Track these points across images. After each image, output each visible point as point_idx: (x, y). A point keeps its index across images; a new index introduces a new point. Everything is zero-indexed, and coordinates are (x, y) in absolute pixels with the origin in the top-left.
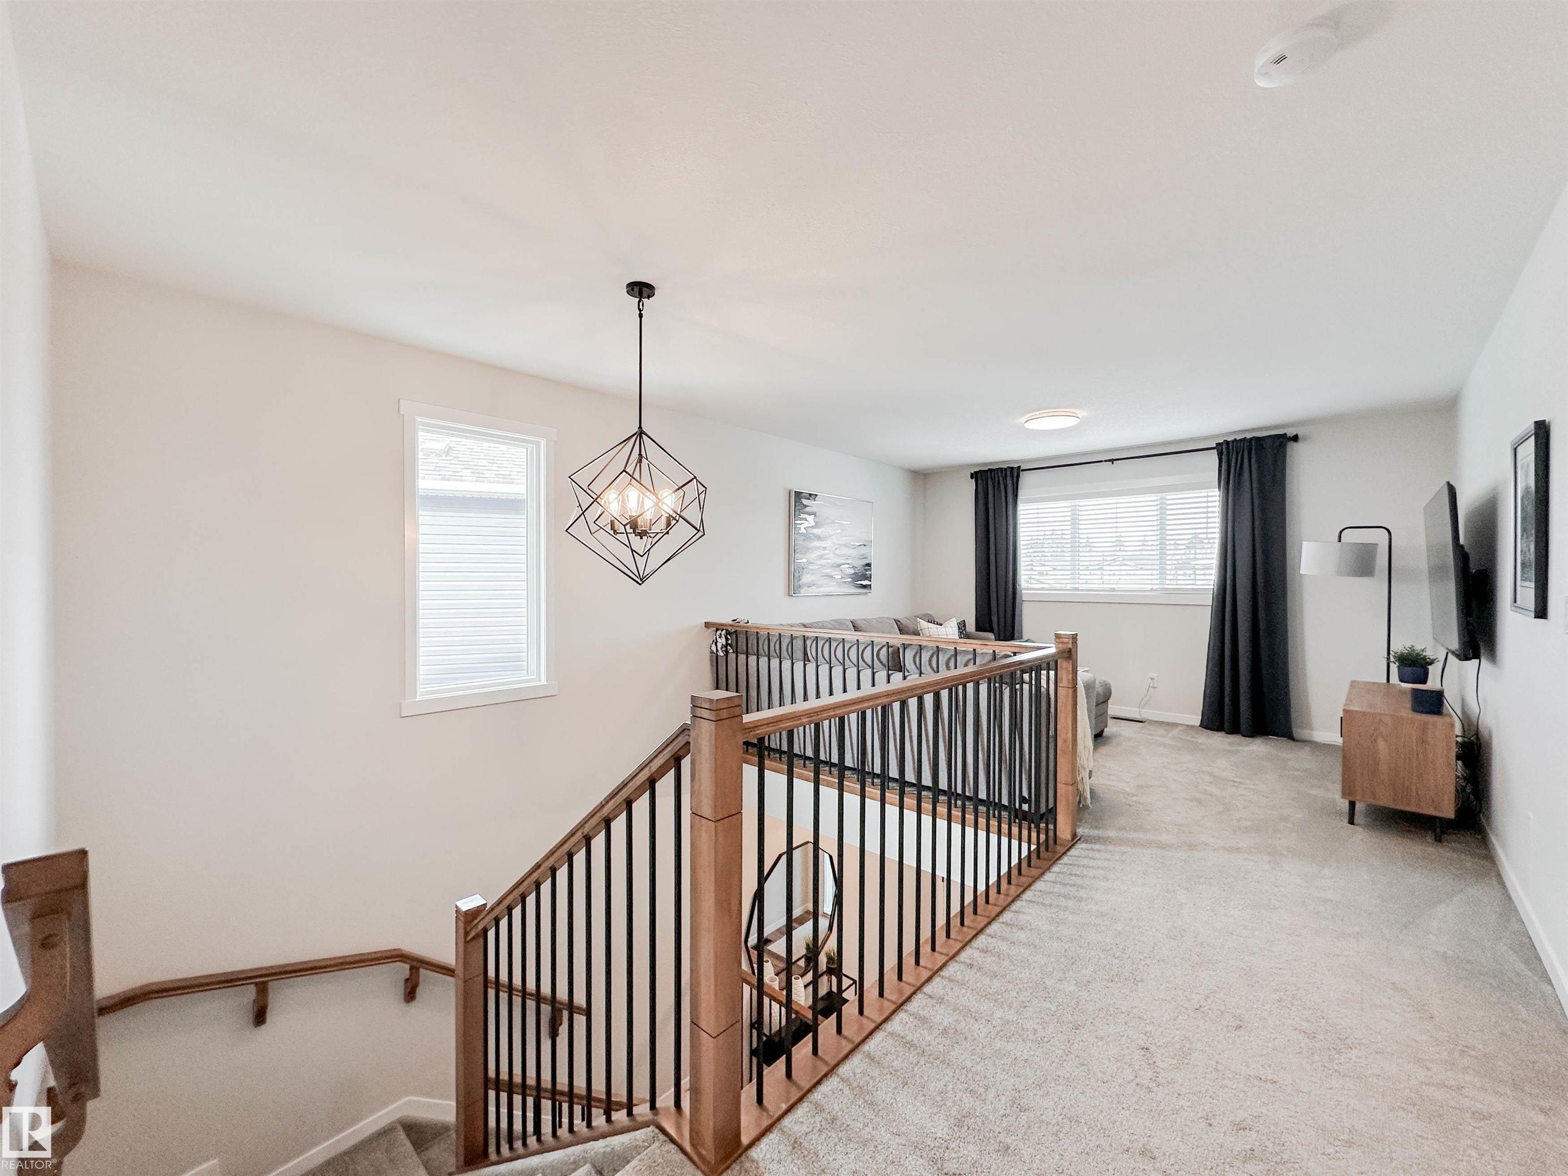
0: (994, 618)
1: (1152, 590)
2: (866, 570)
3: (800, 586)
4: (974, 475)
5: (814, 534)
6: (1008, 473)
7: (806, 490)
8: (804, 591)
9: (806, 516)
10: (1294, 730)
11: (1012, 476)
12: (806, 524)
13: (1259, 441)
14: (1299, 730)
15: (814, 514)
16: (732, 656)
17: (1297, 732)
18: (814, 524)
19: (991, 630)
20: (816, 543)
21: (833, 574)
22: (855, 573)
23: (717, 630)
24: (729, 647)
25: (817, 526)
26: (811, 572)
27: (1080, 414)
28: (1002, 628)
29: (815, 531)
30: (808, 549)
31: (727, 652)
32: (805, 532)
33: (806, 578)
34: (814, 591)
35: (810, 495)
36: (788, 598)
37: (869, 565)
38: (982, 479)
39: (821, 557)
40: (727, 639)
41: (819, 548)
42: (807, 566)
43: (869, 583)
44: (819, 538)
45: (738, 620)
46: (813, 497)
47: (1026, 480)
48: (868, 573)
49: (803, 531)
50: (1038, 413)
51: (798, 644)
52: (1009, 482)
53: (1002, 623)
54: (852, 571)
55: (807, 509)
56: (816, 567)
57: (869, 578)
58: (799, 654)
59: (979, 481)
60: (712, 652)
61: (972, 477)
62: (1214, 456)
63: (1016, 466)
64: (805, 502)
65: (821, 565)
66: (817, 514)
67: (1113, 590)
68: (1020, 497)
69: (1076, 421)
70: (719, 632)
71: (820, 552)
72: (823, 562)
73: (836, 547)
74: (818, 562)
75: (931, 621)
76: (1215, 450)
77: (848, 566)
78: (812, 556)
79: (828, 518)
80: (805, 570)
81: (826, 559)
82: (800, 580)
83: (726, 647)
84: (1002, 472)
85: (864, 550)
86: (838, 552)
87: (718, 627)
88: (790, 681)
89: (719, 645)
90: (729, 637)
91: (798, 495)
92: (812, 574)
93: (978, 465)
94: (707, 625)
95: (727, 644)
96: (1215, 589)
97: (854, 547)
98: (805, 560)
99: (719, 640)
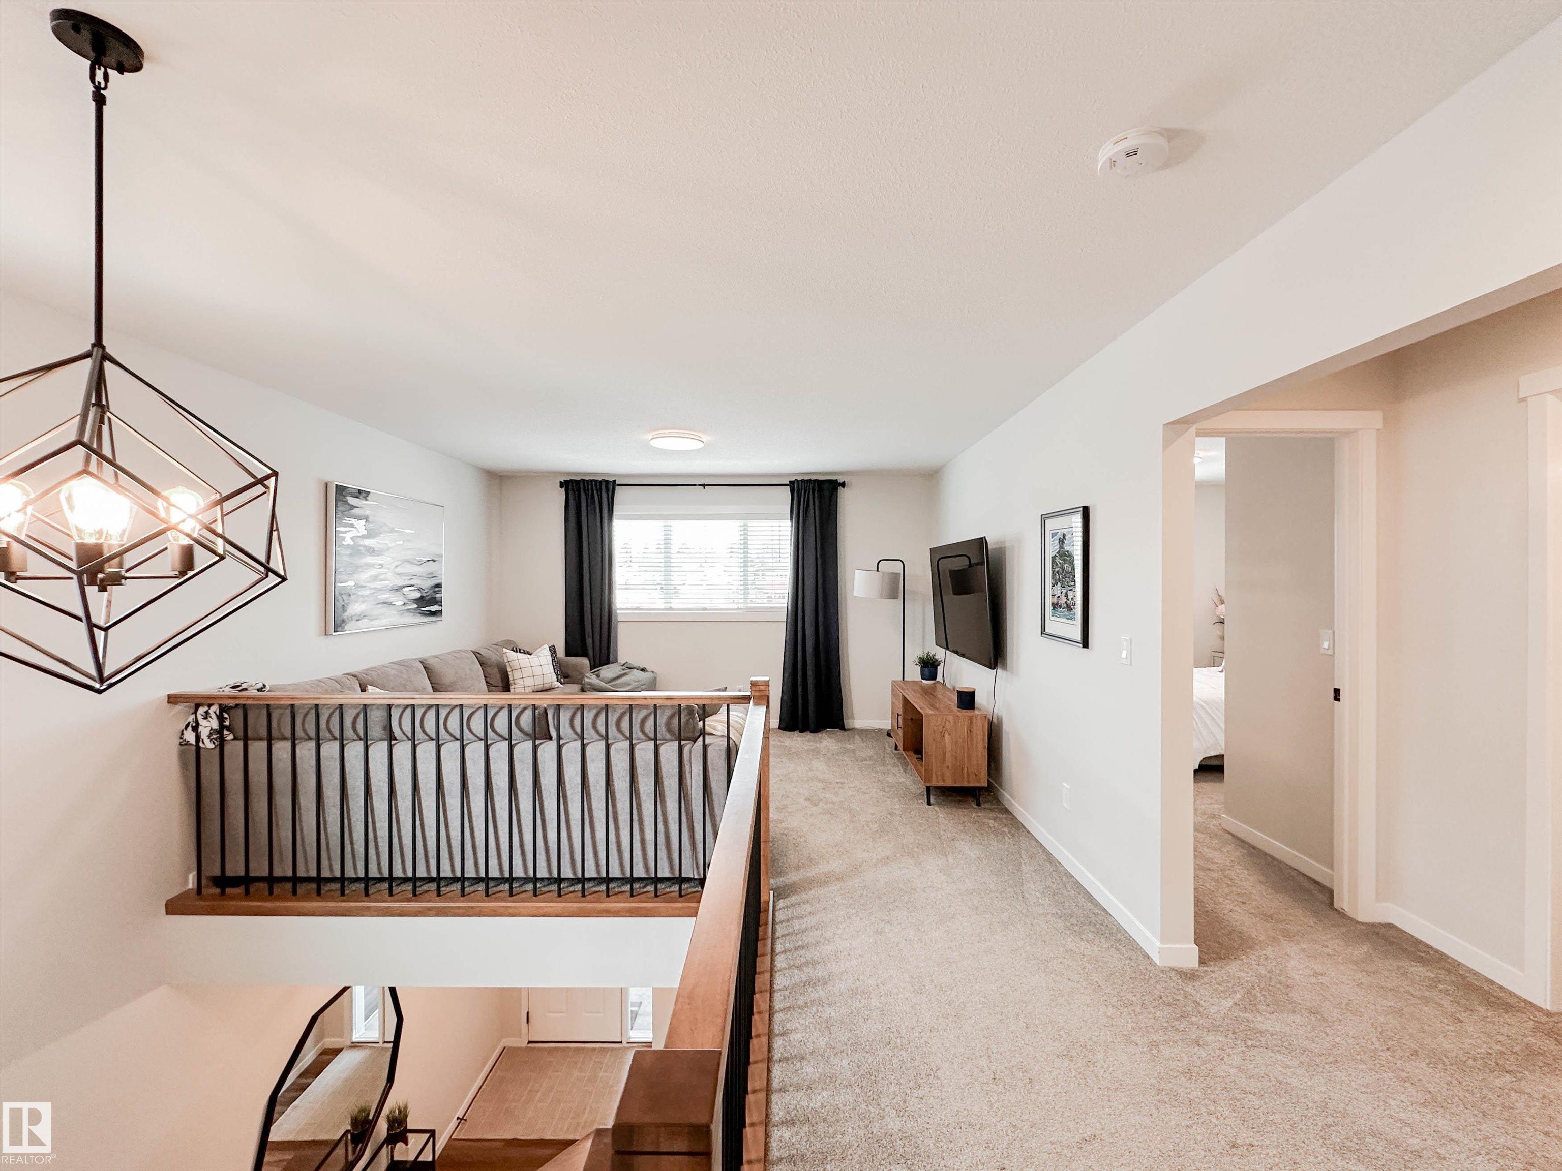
0: (589, 641)
1: (738, 609)
2: (436, 592)
3: (343, 621)
4: (565, 484)
5: (365, 546)
6: (603, 487)
7: (352, 484)
8: (349, 627)
9: (353, 521)
10: (845, 721)
11: (607, 490)
12: (354, 533)
13: (820, 483)
14: (850, 721)
15: (366, 518)
16: (234, 748)
17: (848, 723)
18: (365, 532)
19: (584, 654)
20: (369, 559)
21: (391, 600)
22: (422, 597)
23: (197, 707)
24: (226, 732)
25: (370, 535)
26: (361, 599)
27: (705, 438)
28: (597, 652)
29: (367, 542)
30: (357, 568)
31: (222, 742)
32: (352, 543)
33: (355, 608)
34: (364, 624)
35: (360, 491)
36: (323, 637)
37: (438, 586)
38: (573, 490)
39: (375, 578)
40: (221, 719)
41: (372, 566)
42: (353, 591)
43: (440, 608)
44: (372, 551)
45: (244, 686)
46: (364, 494)
47: (621, 495)
48: (438, 596)
49: (348, 541)
50: (667, 431)
51: (376, 717)
52: (604, 495)
53: (597, 648)
54: (417, 595)
55: (355, 511)
56: (367, 592)
57: (438, 602)
58: (376, 730)
59: (570, 493)
60: (184, 743)
61: (561, 486)
62: (786, 493)
63: (611, 479)
64: (351, 500)
65: (375, 588)
66: (370, 519)
67: (705, 609)
68: (615, 513)
69: (701, 445)
70: (201, 710)
71: (373, 572)
72: (378, 584)
73: (396, 563)
74: (372, 585)
75: (516, 650)
76: (788, 487)
77: (412, 588)
78: (364, 577)
79: (385, 524)
80: (353, 597)
81: (381, 580)
82: (344, 611)
83: (220, 732)
84: (596, 485)
85: (432, 567)
86: (399, 570)
87: (197, 702)
88: (361, 774)
89: (204, 732)
90: (226, 715)
91: (341, 490)
92: (363, 602)
93: (569, 474)
94: (173, 700)
95: (222, 727)
96: (789, 608)
97: (421, 564)
98: (351, 583)
99: (202, 722)
